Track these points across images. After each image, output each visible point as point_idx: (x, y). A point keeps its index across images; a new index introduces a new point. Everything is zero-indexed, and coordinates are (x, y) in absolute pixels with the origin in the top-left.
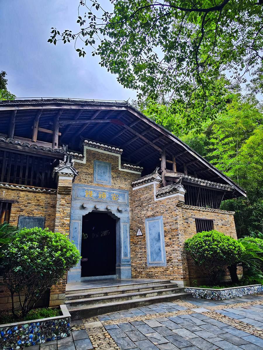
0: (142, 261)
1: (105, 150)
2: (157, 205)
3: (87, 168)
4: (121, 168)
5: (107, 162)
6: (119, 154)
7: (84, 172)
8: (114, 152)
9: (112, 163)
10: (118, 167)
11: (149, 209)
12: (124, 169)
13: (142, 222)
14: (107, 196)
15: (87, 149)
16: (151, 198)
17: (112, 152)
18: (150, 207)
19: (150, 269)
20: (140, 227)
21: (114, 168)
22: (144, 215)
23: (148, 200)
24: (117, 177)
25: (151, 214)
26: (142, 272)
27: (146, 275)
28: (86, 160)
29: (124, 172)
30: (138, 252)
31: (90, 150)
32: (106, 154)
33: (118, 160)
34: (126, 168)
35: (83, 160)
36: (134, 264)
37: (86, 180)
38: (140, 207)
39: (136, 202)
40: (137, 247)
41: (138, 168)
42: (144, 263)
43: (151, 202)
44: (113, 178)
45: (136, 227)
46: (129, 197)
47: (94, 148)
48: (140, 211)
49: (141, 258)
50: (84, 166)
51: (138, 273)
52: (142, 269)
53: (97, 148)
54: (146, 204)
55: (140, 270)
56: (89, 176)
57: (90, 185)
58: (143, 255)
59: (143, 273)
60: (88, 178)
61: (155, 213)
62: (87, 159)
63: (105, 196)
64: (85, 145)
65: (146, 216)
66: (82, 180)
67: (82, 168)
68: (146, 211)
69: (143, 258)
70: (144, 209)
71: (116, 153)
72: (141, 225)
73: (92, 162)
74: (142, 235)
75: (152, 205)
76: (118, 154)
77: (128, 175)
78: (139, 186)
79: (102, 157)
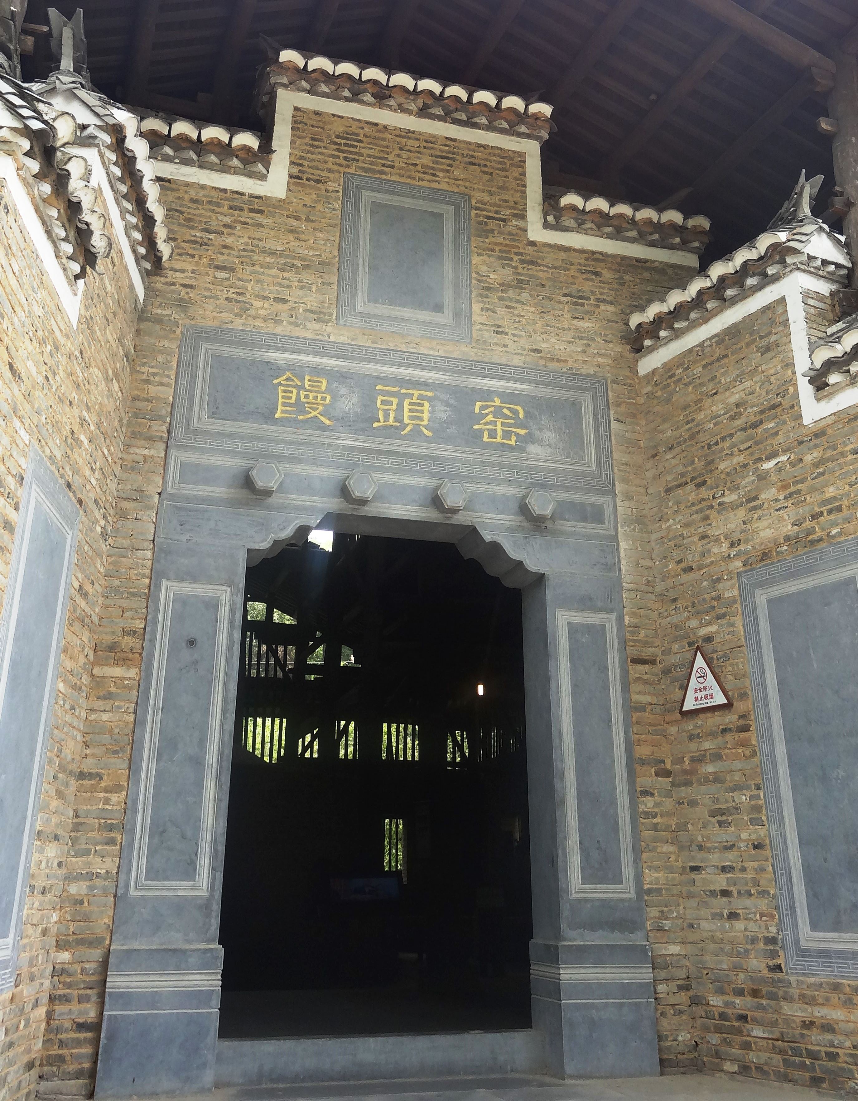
0: (739, 925)
1: (423, 112)
2: (829, 454)
3: (294, 222)
4: (546, 225)
5: (444, 186)
6: (529, 136)
7: (272, 253)
8: (490, 128)
9: (477, 195)
10: (523, 217)
11: (763, 496)
12: (566, 229)
13: (718, 598)
14: (444, 416)
15: (296, 109)
16: (774, 407)
17: (475, 126)
18: (774, 478)
19: (812, 1002)
20: (708, 639)
21: (492, 224)
22: (732, 545)
23: (754, 426)
24: (520, 285)
25: (789, 529)
26: (743, 1018)
27: (782, 1052)
28: (291, 176)
29: (567, 249)
30: (701, 848)
31: (317, 113)
32: (431, 140)
33: (524, 174)
34: (580, 227)
35: (263, 178)
36: (674, 949)
37: (284, 301)
38: (699, 486)
39: (669, 456)
40: (693, 803)
41: (673, 225)
42: (754, 940)
43: (780, 439)
44: (488, 289)
45: (676, 647)
46: (614, 425)
47: (347, 99)
48: (697, 517)
49: (725, 893)
50: (273, 215)
51: (718, 1030)
52: (740, 993)
53: (368, 97)
54: (739, 459)
55: (727, 1004)
56: (307, 277)
57: (309, 335)
58: (743, 869)
59: (758, 1032)
60: (301, 293)
61: (815, 516)
62: (295, 171)
63: (426, 416)
64: (285, 86)
65: (742, 547)
66: (257, 304)
67: (261, 226)
68: (741, 513)
69: (748, 902)
70: (730, 498)
71: (502, 131)
72: (714, 628)
73: (332, 186)
74: (728, 706)
75: (784, 458)
76: (520, 135)
77: (596, 274)
78: (677, 334)
79: (405, 155)
